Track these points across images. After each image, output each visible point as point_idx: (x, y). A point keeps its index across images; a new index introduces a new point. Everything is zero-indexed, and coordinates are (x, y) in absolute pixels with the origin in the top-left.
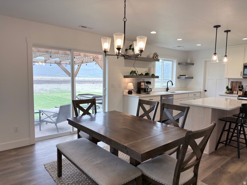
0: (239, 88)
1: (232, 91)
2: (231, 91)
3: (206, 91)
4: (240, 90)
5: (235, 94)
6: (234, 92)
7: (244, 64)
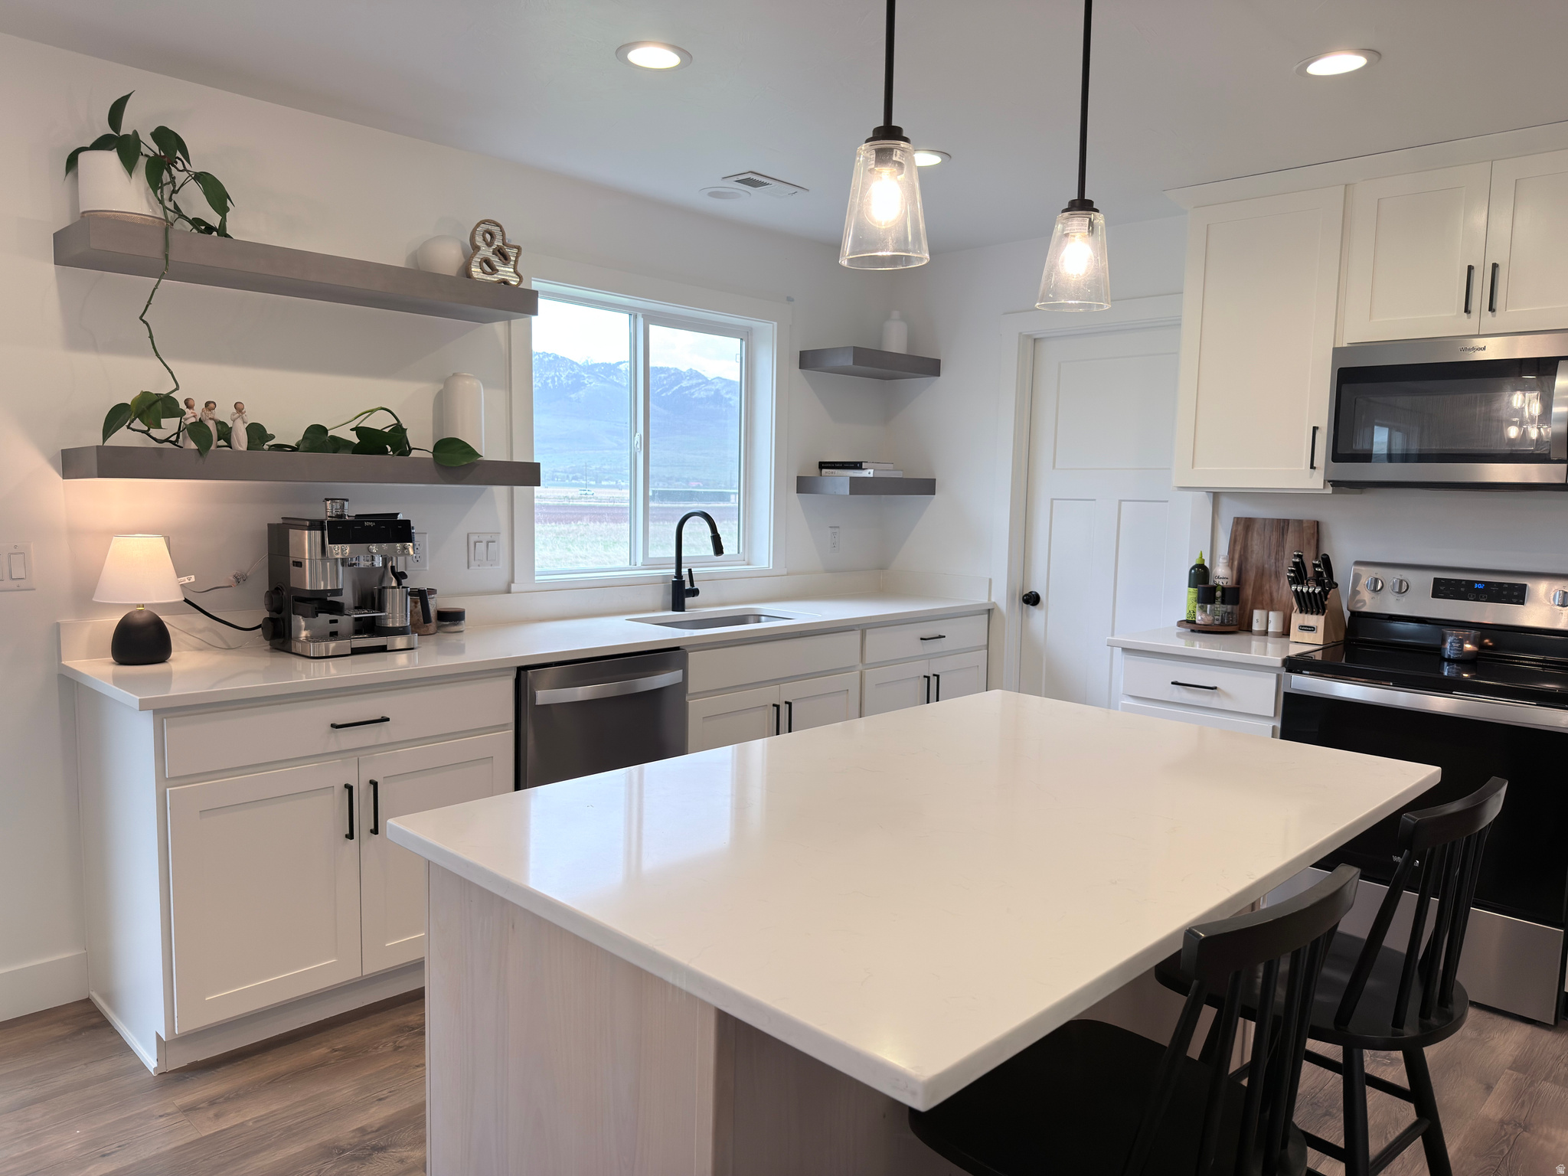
0: (1294, 581)
1: (1236, 608)
2: (1229, 608)
3: (1032, 599)
4: (1310, 604)
5: (1266, 633)
6: (1258, 615)
7: (1337, 352)
